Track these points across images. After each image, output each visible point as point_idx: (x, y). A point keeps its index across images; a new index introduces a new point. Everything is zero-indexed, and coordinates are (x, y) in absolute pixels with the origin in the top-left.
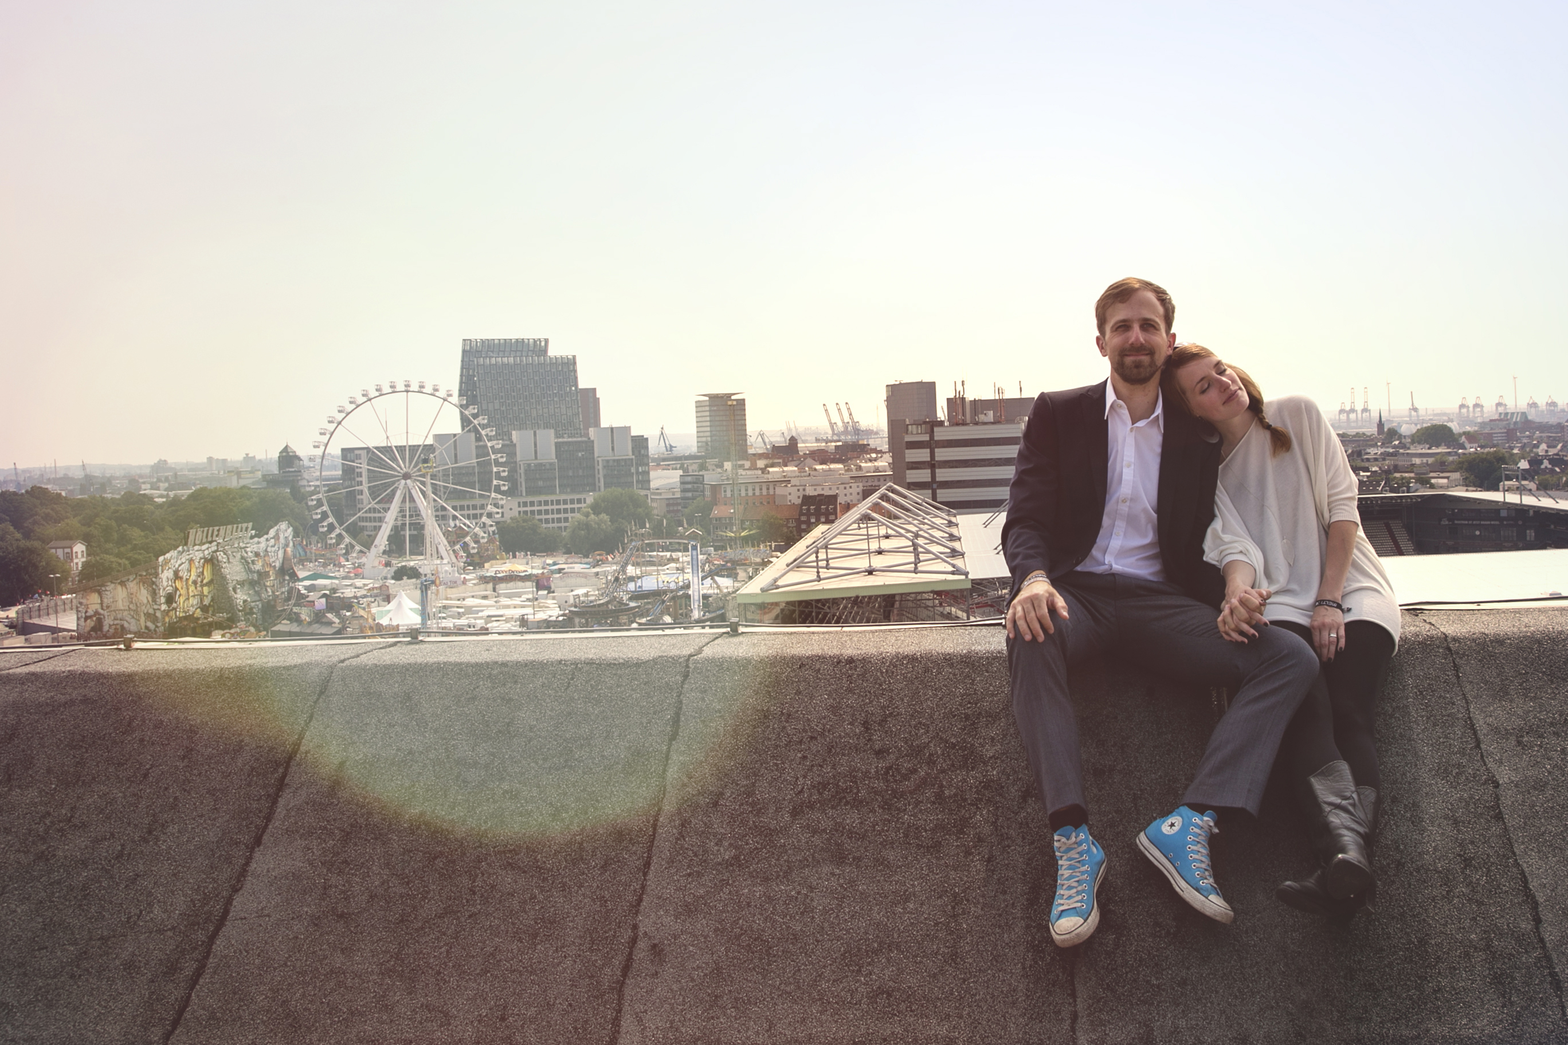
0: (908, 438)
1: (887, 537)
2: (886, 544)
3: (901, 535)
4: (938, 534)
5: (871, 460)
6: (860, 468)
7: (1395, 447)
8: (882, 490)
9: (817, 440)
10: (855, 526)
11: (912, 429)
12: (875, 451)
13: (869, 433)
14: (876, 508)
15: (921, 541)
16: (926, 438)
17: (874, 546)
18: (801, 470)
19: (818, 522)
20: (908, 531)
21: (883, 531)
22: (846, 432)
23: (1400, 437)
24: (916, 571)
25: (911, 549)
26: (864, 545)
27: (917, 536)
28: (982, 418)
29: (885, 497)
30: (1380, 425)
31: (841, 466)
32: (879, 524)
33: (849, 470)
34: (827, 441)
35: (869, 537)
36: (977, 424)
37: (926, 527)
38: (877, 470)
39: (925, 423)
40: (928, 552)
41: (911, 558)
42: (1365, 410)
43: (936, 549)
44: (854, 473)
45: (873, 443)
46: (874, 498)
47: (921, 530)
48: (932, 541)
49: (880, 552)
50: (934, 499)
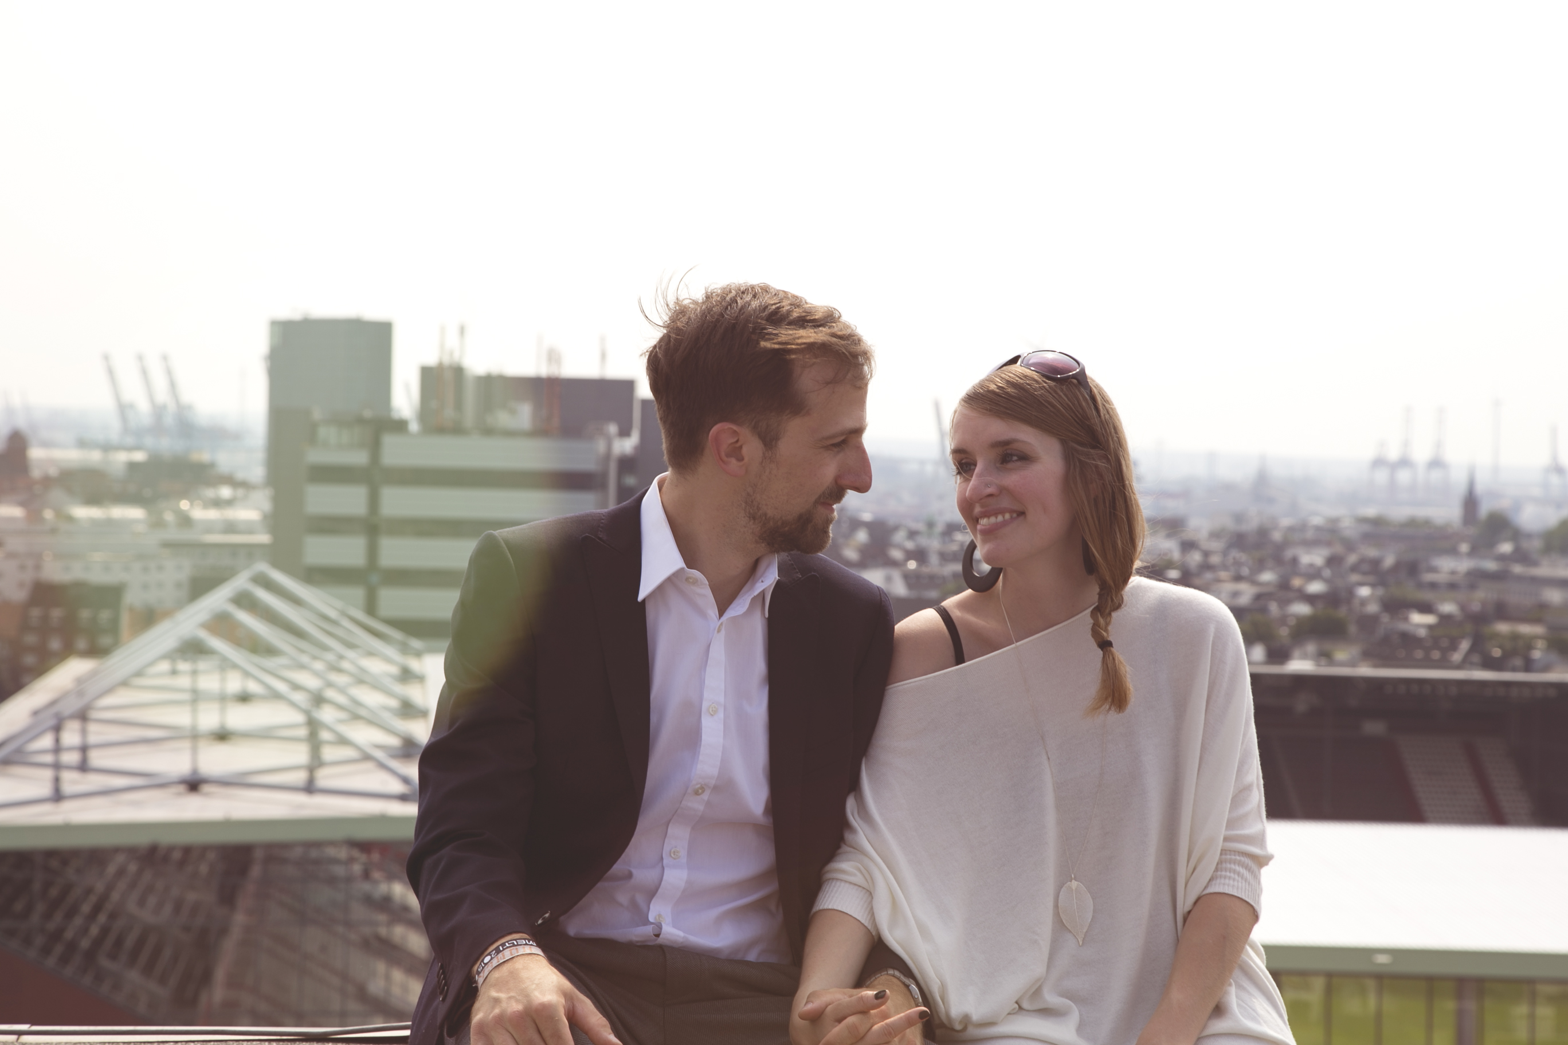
0: (316, 456)
1: (244, 698)
2: (238, 718)
3: (276, 696)
4: (371, 698)
5: (218, 503)
6: (186, 521)
7: (1502, 558)
8: (241, 582)
9: (82, 444)
10: (164, 666)
11: (327, 433)
12: (229, 480)
13: (218, 434)
14: (221, 624)
15: (327, 715)
16: (359, 458)
17: (209, 719)
18: (34, 515)
19: (68, 651)
20: (296, 687)
21: (234, 684)
22: (158, 427)
23: (1517, 535)
24: (310, 788)
25: (303, 732)
26: (181, 718)
27: (319, 700)
28: (503, 419)
29: (244, 600)
30: (1470, 502)
31: (135, 513)
32: (226, 665)
33: (158, 524)
34: (107, 448)
35: (196, 697)
36: (488, 431)
37: (341, 679)
38: (231, 527)
39: (361, 421)
40: (343, 741)
41: (300, 755)
42: (1436, 463)
43: (365, 735)
44: (173, 534)
45: (225, 460)
46: (217, 600)
47: (330, 685)
48: (356, 714)
49: (222, 736)
50: (371, 608)
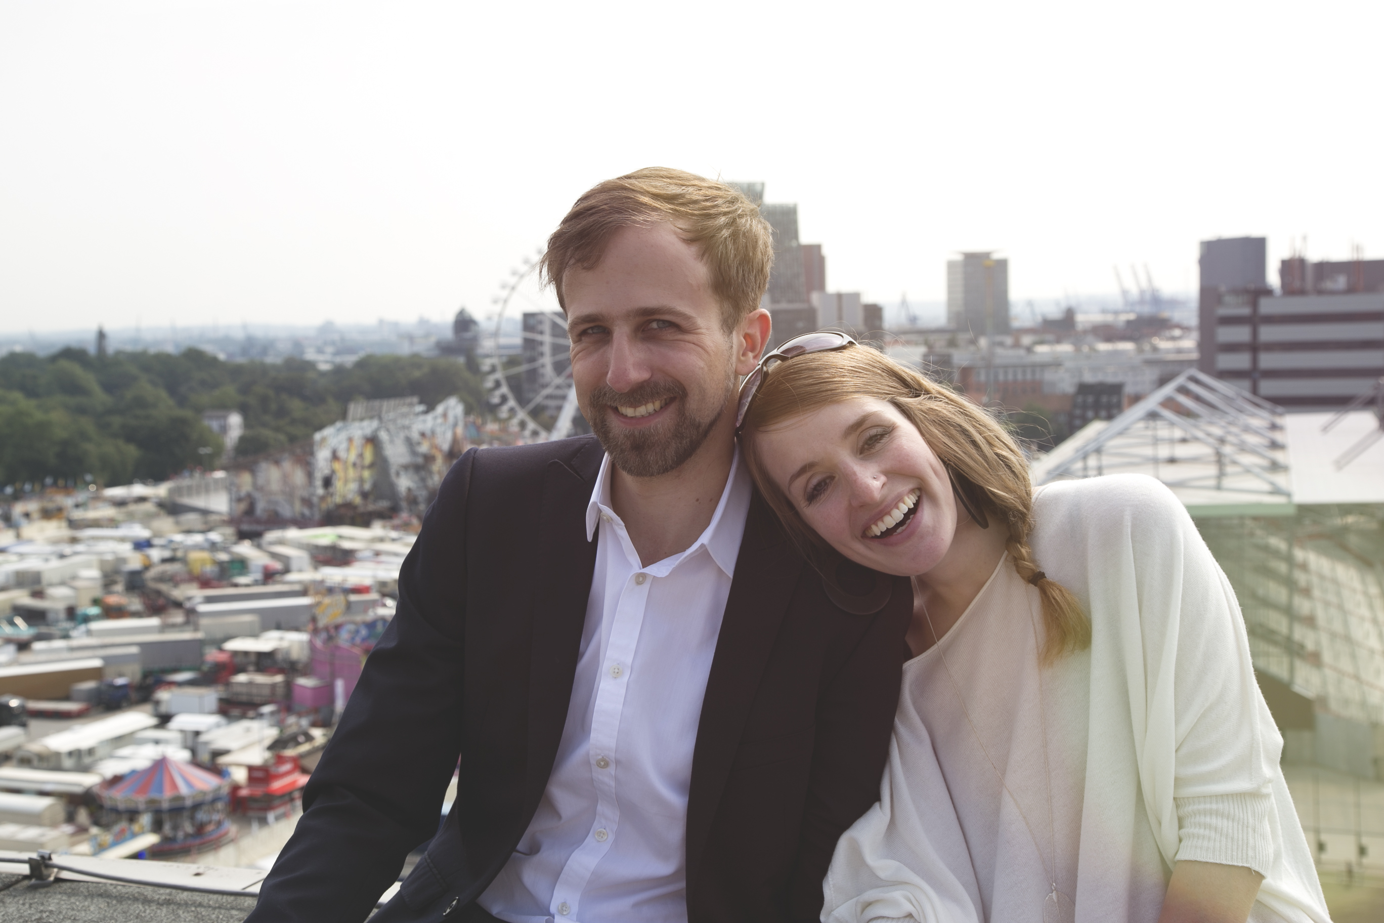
0: (1223, 311)
1: (1184, 441)
2: (1181, 451)
3: (1196, 439)
4: (1252, 440)
5: (1173, 339)
6: (1155, 349)
8: (1181, 380)
9: (1103, 311)
10: (1141, 425)
11: (1228, 299)
12: (1178, 326)
13: (1174, 303)
14: (1169, 403)
15: (1227, 450)
16: (1246, 311)
17: (1164, 452)
18: (1078, 349)
19: (1097, 417)
20: (1209, 434)
21: (1178, 433)
22: (1142, 301)
24: (1218, 488)
25: (1213, 458)
26: (1148, 451)
27: (1222, 441)
28: (1329, 285)
29: (1182, 390)
31: (1129, 346)
32: (1172, 424)
33: (1140, 351)
34: (1116, 313)
35: (1156, 441)
36: (1320, 292)
37: (1234, 429)
38: (1179, 351)
40: (1234, 463)
41: (1212, 470)
43: (1247, 459)
44: (1149, 355)
45: (1177, 316)
46: (1168, 390)
47: (1229, 433)
48: (1243, 448)
49: (1172, 461)
50: (1255, 391)
